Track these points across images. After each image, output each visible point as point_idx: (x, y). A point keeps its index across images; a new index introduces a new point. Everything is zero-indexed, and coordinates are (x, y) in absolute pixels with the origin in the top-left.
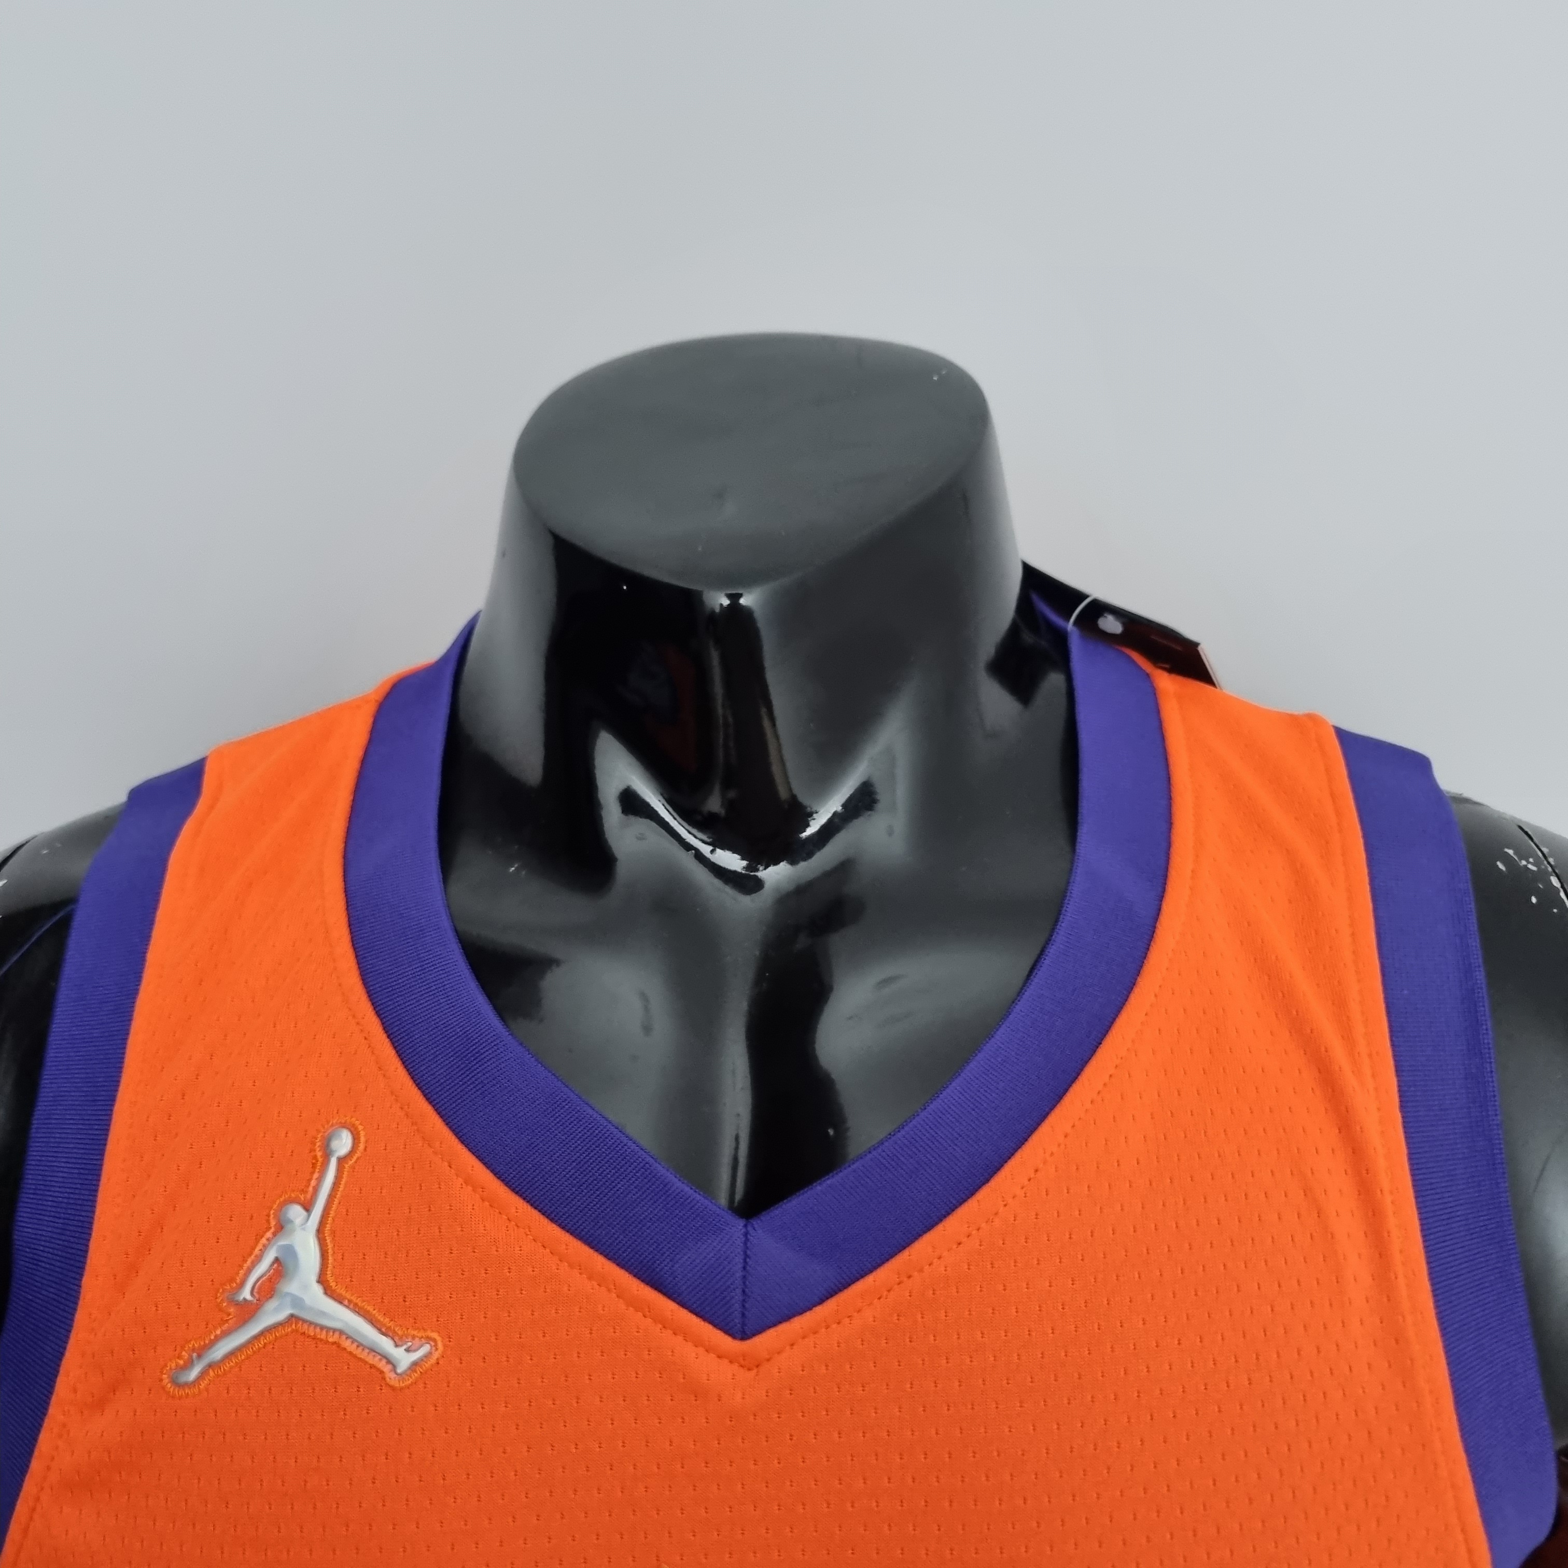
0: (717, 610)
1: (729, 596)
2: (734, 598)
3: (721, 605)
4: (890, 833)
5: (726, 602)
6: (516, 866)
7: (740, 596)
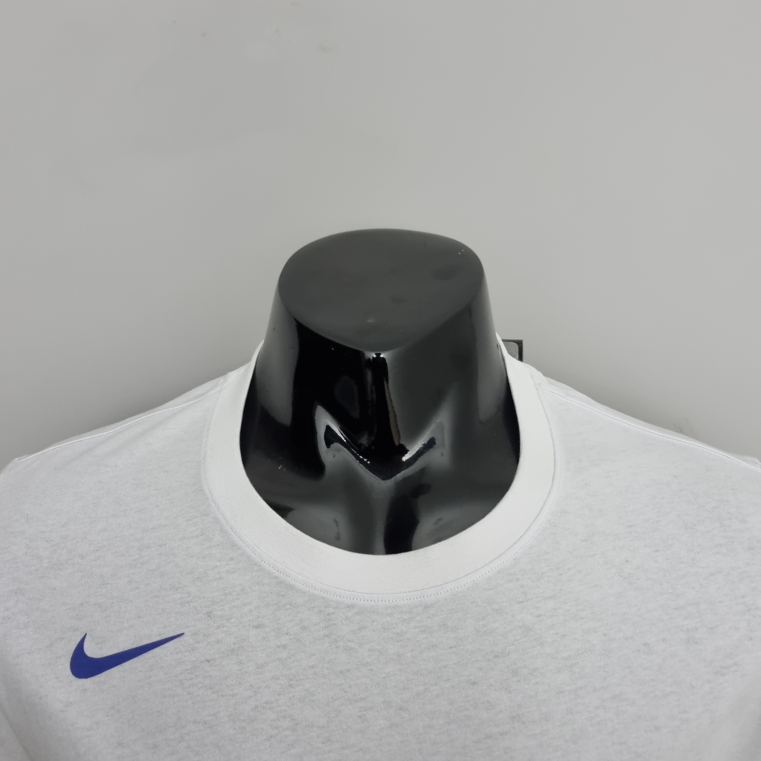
0: (371, 358)
1: (376, 354)
2: (378, 355)
3: (373, 357)
4: (442, 455)
5: (375, 356)
6: (281, 466)
7: (380, 354)
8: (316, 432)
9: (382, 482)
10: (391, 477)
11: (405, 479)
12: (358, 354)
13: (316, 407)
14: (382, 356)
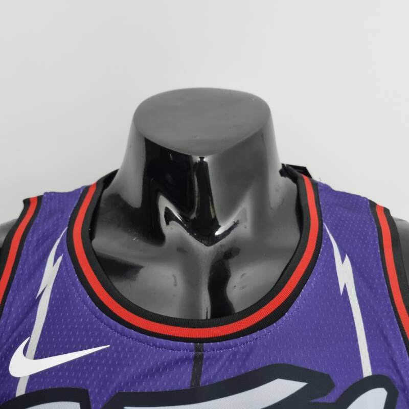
8: (160, 214)
9: (206, 247)
10: (211, 245)
11: (221, 246)
12: (187, 158)
13: (159, 197)
14: (205, 160)
